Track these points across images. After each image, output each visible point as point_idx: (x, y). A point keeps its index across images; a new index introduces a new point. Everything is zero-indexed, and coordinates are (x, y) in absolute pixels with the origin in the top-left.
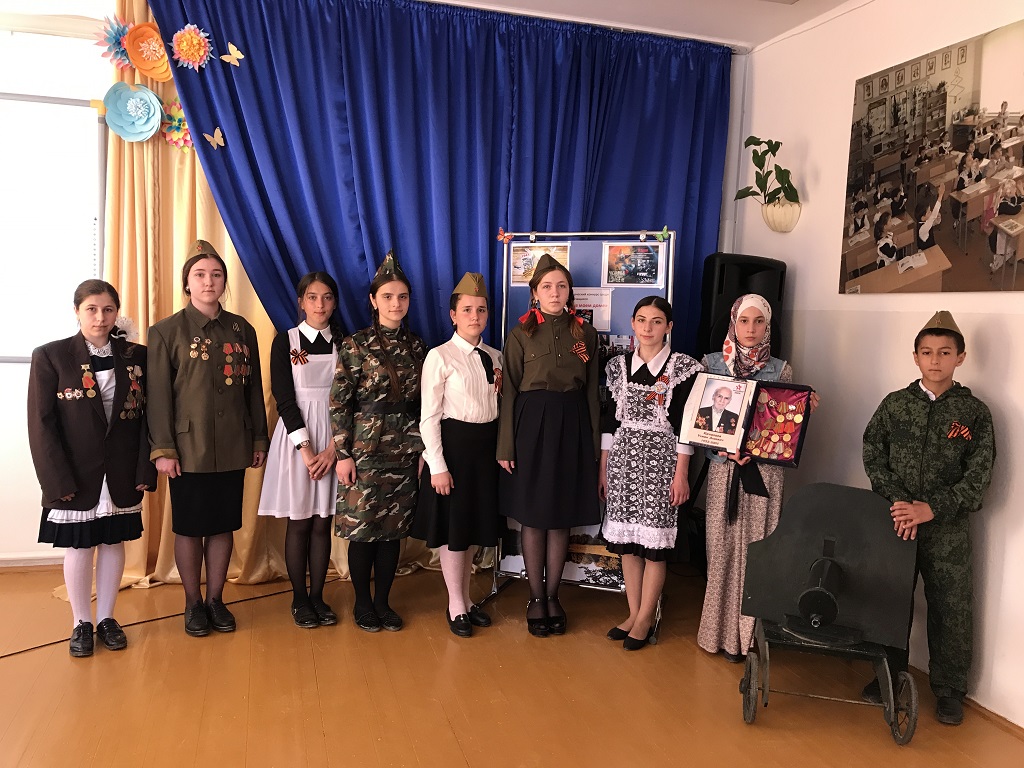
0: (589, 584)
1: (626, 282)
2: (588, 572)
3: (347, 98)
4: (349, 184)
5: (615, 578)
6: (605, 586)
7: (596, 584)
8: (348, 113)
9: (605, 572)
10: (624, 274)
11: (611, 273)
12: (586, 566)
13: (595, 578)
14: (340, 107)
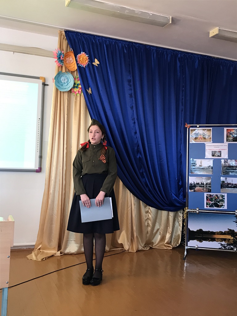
0: (222, 249)
1: (233, 141)
2: (222, 245)
3: (131, 78)
4: (132, 108)
5: (232, 247)
6: (228, 249)
7: (225, 249)
8: (132, 83)
9: (228, 245)
10: (232, 138)
11: (228, 138)
12: (221, 243)
13: (224, 247)
14: (129, 81)
